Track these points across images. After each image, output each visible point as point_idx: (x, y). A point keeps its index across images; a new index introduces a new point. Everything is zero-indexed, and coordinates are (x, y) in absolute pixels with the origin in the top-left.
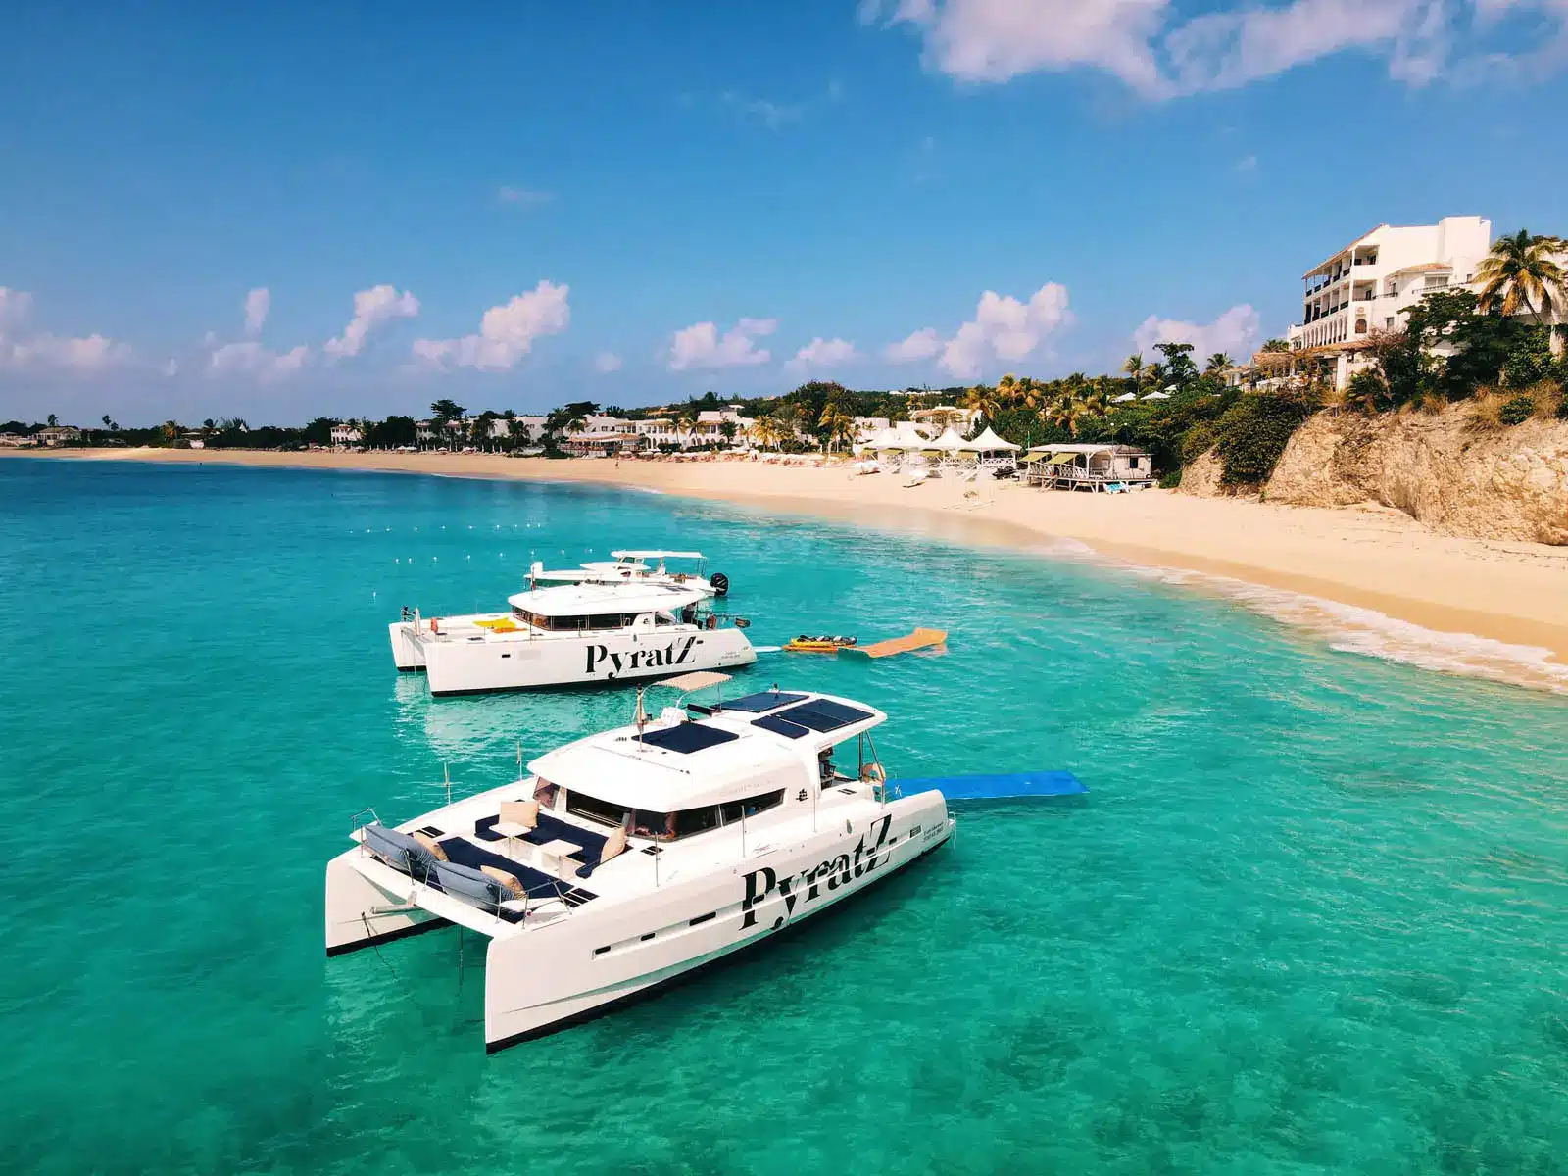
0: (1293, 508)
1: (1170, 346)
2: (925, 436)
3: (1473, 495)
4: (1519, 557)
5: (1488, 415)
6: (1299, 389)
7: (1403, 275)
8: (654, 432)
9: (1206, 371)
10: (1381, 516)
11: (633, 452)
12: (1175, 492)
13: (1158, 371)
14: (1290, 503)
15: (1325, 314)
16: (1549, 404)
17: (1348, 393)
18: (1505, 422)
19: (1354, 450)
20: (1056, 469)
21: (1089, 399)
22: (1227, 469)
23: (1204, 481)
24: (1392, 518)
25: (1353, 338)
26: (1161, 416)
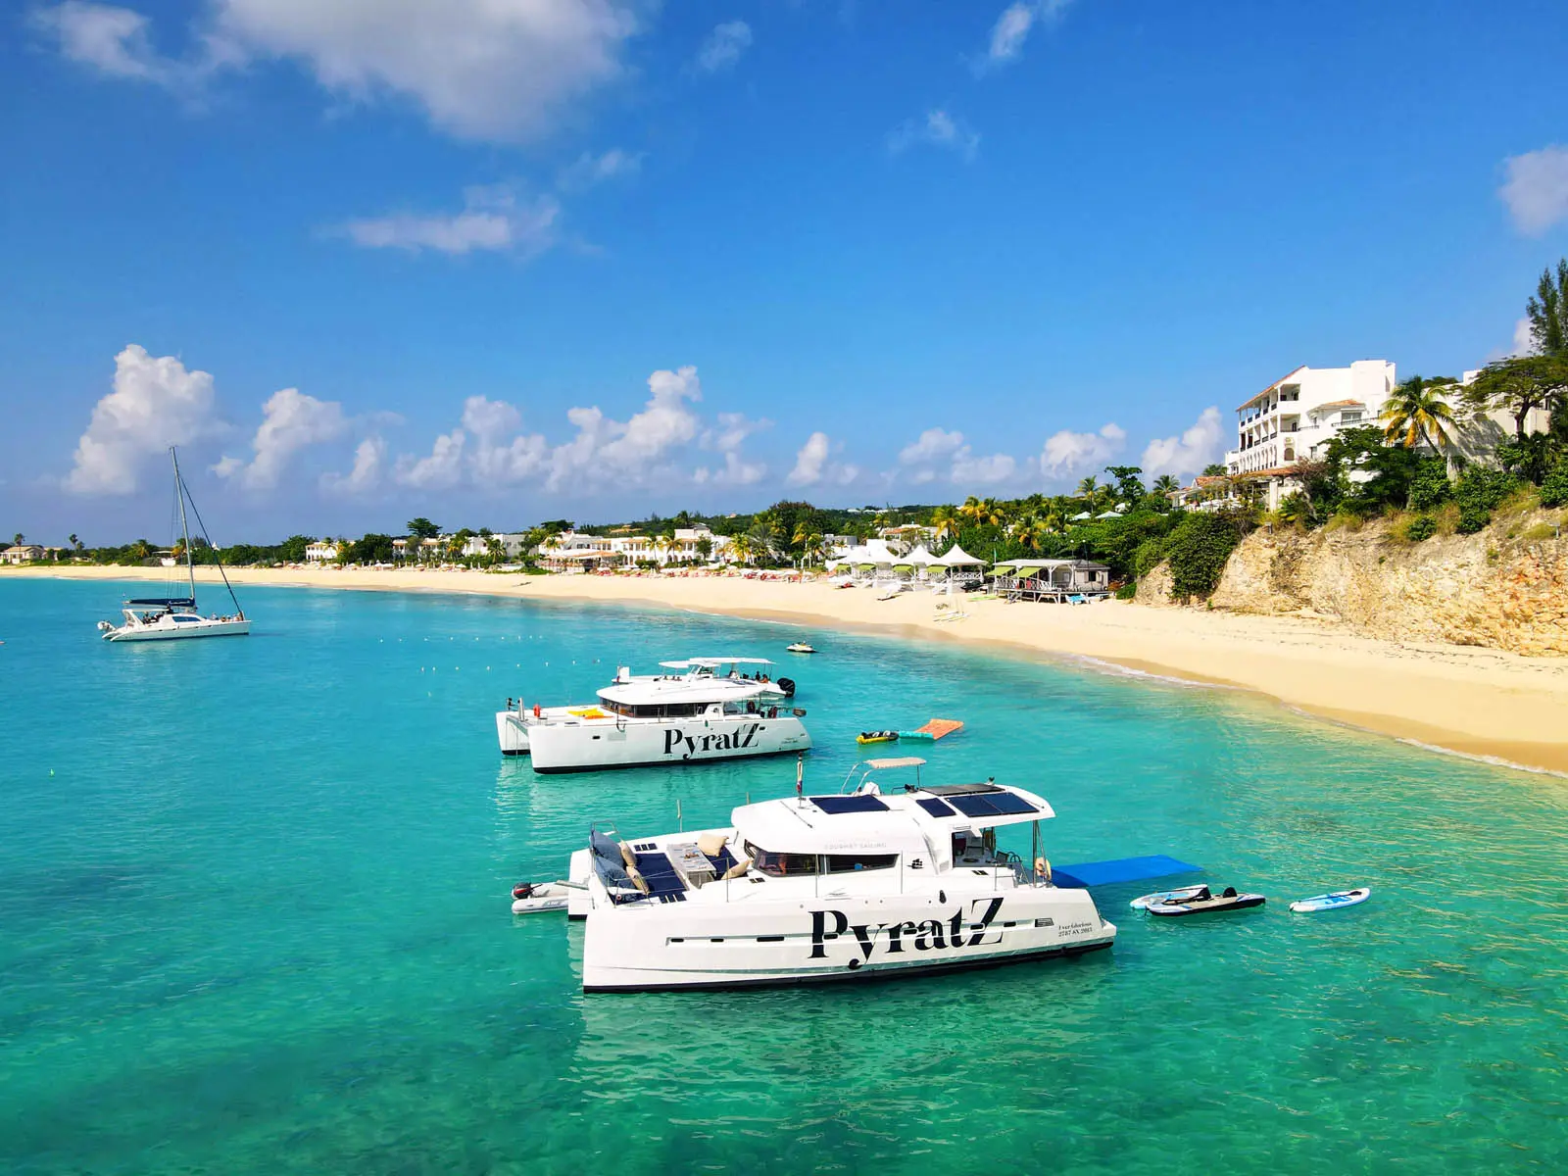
0: (1237, 615)
1: (1120, 469)
2: (895, 553)
3: (1390, 602)
4: (1430, 655)
5: (1398, 533)
6: (1236, 509)
7: (1323, 410)
8: (631, 549)
9: (1153, 492)
10: (1314, 622)
11: (611, 568)
12: (1131, 602)
13: (1110, 492)
14: (1234, 611)
15: (1257, 443)
16: (1447, 524)
17: (1281, 513)
18: (1413, 539)
19: (1287, 564)
20: (1021, 582)
21: (1049, 518)
22: (1177, 581)
23: (1156, 592)
24: (1323, 623)
25: (1283, 464)
26: (1116, 533)
